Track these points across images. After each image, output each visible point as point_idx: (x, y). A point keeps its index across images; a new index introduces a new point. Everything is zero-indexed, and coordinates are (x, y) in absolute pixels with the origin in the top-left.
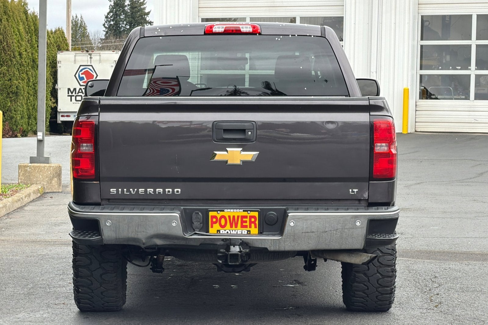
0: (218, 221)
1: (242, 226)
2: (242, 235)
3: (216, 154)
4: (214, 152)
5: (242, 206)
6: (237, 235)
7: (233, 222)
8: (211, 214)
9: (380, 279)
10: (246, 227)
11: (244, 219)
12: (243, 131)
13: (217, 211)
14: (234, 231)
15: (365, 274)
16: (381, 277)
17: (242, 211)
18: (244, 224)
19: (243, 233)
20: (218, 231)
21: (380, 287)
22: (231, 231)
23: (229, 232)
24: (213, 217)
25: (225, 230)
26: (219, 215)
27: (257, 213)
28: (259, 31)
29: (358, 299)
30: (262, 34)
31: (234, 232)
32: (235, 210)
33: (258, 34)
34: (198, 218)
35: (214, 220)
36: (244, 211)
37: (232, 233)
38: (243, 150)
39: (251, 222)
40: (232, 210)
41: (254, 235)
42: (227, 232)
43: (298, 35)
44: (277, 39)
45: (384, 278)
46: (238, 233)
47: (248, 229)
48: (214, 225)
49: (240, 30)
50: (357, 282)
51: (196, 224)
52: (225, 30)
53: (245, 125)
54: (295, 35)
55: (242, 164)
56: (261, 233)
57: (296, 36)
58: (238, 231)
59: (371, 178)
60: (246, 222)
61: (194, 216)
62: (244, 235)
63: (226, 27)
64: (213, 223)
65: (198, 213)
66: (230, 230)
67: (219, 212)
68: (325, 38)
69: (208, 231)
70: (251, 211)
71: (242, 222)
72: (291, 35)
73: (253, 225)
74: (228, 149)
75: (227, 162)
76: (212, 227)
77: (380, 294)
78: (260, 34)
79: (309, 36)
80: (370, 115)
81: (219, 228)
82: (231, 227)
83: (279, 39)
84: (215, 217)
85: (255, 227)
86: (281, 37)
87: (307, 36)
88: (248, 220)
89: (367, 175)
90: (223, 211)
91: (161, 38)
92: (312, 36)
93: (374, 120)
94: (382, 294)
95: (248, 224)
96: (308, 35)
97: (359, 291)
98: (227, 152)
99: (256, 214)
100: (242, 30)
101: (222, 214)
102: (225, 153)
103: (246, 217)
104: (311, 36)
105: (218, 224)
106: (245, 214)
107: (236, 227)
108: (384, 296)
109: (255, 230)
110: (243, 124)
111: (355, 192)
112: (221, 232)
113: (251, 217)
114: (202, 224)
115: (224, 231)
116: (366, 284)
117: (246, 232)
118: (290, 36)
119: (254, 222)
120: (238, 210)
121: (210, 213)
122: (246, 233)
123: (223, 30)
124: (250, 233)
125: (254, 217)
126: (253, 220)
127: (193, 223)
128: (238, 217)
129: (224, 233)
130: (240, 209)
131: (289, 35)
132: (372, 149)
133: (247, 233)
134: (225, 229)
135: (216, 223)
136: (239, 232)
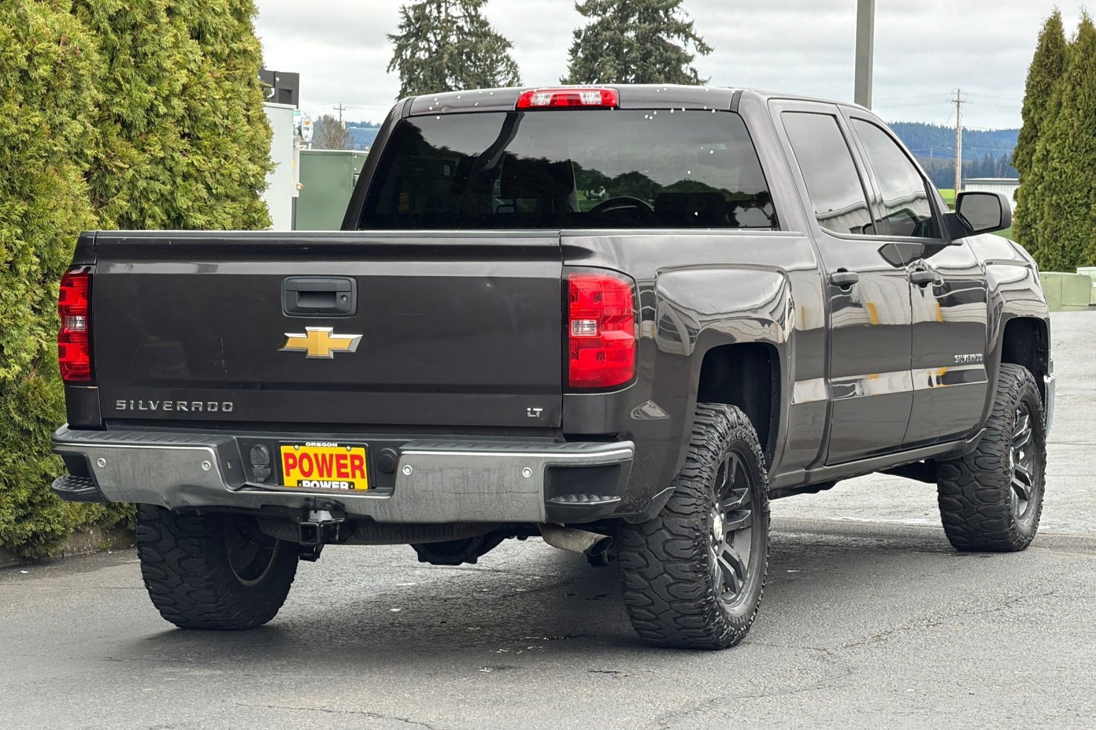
0: (298, 463)
1: (340, 475)
2: (339, 491)
3: (287, 338)
4: (286, 334)
5: (337, 437)
6: (330, 490)
7: (324, 466)
8: (284, 450)
9: (672, 584)
10: (346, 475)
11: (342, 462)
12: (331, 295)
13: (293, 444)
14: (325, 483)
15: (642, 575)
16: (672, 581)
17: (336, 445)
18: (343, 470)
19: (342, 487)
20: (300, 482)
21: (675, 601)
22: (321, 483)
23: (318, 486)
24: (288, 456)
25: (311, 481)
26: (297, 451)
27: (363, 449)
28: (614, 102)
29: (643, 622)
30: (622, 107)
31: (326, 486)
32: (324, 444)
33: (612, 108)
34: (261, 457)
35: (291, 461)
36: (339, 445)
37: (322, 486)
38: (335, 332)
39: (354, 468)
40: (319, 444)
41: (362, 492)
42: (315, 485)
43: (686, 109)
44: (646, 117)
45: (679, 582)
46: (334, 487)
47: (351, 479)
48: (291, 471)
49: (579, 101)
50: (632, 590)
51: (258, 468)
52: (552, 102)
53: (335, 284)
54: (681, 109)
55: (332, 357)
56: (373, 488)
57: (683, 110)
58: (334, 483)
59: (566, 387)
60: (345, 466)
61: (253, 452)
62: (344, 492)
63: (555, 96)
64: (289, 467)
65: (260, 449)
66: (319, 481)
67: (297, 447)
68: (737, 113)
69: (281, 483)
70: (352, 446)
71: (340, 466)
72: (675, 109)
73: (358, 473)
74: (307, 328)
75: (305, 353)
76: (288, 474)
77: (679, 615)
78: (616, 108)
79: (707, 110)
80: (564, 265)
81: (301, 477)
82: (321, 475)
83: (651, 118)
84: (292, 456)
85: (363, 476)
86: (655, 113)
87: (703, 110)
88: (348, 462)
89: (558, 381)
90: (304, 445)
91: (438, 117)
92: (714, 111)
93: (570, 277)
94: (684, 615)
95: (349, 470)
96: (705, 108)
97: (641, 607)
98: (307, 335)
99: (361, 452)
100: (583, 100)
101: (302, 450)
102: (303, 335)
103: (345, 457)
104: (711, 110)
105: (297, 468)
106: (342, 451)
107: (329, 475)
108: (688, 618)
109: (362, 483)
110: (332, 281)
111: (538, 414)
112: (304, 485)
113: (354, 457)
114: (269, 469)
115: (309, 482)
116: (646, 593)
117: (347, 485)
118: (672, 111)
119: (360, 467)
120: (329, 444)
121: (282, 447)
122: (346, 487)
123: (548, 101)
124: (354, 488)
125: (359, 457)
126: (357, 463)
127: (252, 466)
128: (331, 456)
129: (308, 486)
130: (332, 441)
131: (670, 109)
132: (565, 330)
133: (349, 487)
134: (310, 478)
135: (293, 466)
136: (334, 485)
